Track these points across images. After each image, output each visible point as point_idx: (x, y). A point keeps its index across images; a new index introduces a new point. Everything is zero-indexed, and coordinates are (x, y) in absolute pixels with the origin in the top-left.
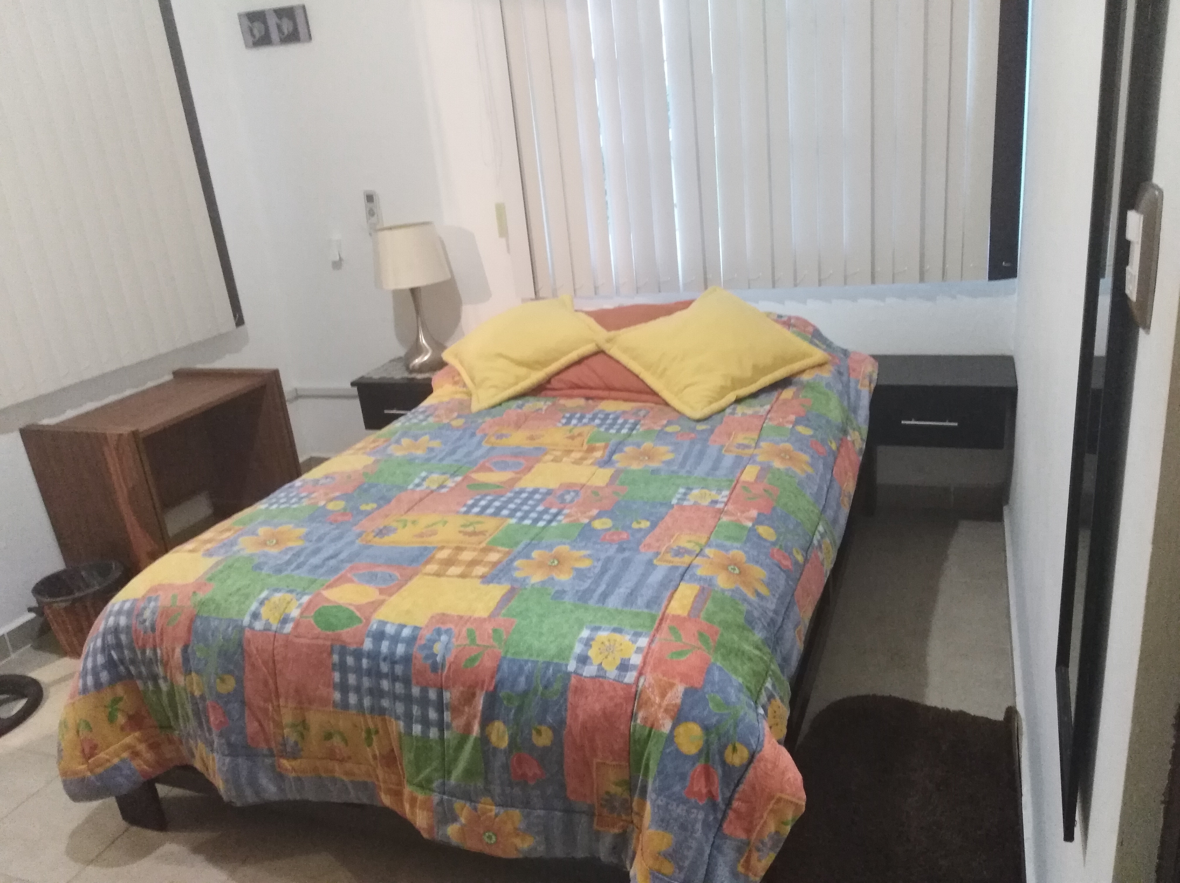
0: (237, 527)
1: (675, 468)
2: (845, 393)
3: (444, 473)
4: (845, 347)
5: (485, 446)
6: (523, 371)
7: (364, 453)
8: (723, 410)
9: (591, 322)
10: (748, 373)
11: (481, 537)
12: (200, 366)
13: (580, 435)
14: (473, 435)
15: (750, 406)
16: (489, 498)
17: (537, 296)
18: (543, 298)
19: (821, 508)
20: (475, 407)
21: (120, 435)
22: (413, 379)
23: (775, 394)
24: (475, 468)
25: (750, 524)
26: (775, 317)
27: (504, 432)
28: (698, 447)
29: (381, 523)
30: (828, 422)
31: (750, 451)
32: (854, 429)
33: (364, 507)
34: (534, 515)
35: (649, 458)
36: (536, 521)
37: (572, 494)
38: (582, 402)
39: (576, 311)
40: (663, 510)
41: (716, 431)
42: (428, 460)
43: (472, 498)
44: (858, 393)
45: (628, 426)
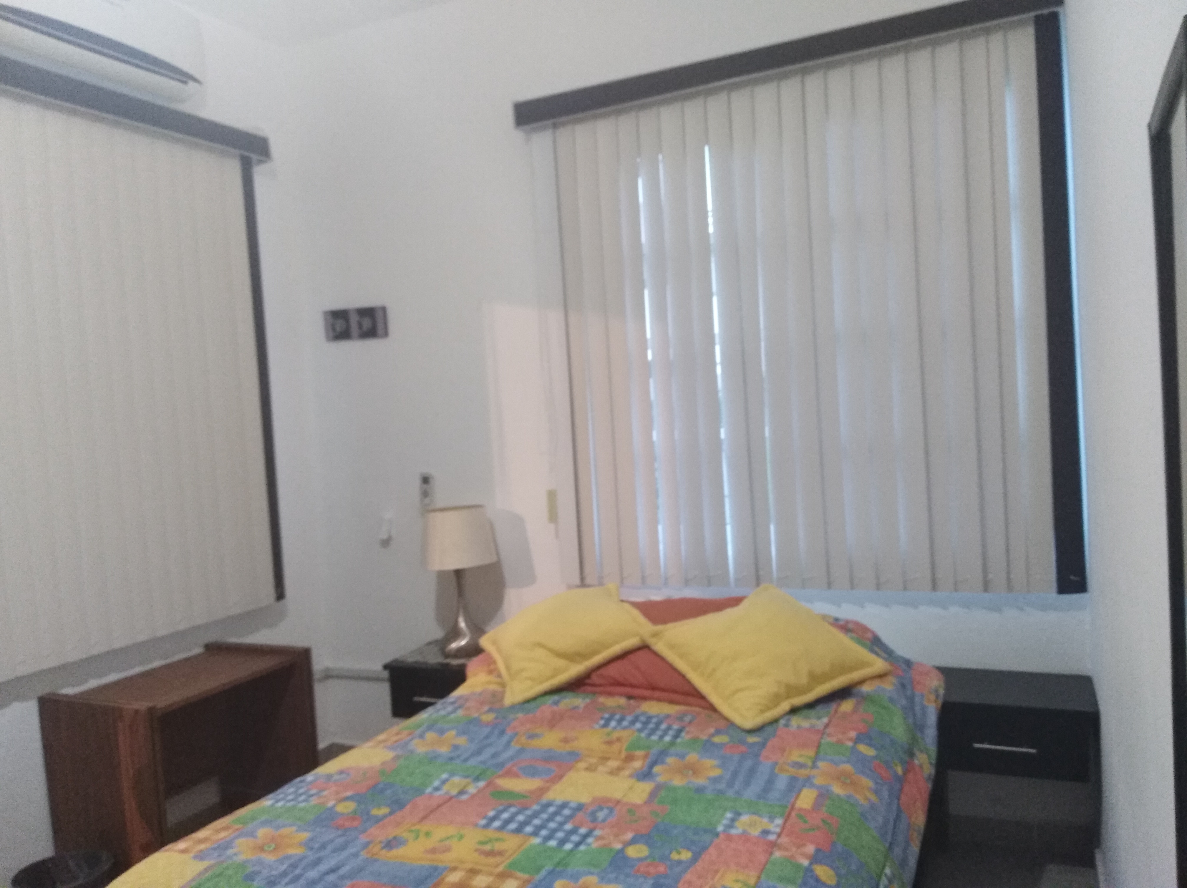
0: (236, 827)
1: (722, 786)
2: (910, 708)
3: (467, 777)
4: (907, 656)
5: (515, 747)
6: (561, 663)
7: (385, 747)
8: (775, 721)
9: (636, 613)
10: (804, 680)
11: (498, 859)
12: (233, 640)
13: (619, 740)
14: (502, 732)
15: (807, 718)
16: (513, 810)
17: (583, 584)
18: (589, 586)
19: (887, 845)
20: (509, 700)
21: (137, 712)
22: (447, 665)
23: (833, 706)
24: (500, 773)
25: (806, 863)
26: (831, 620)
27: (538, 731)
28: (748, 763)
29: (391, 832)
30: (893, 742)
31: (804, 772)
32: (921, 751)
33: (375, 812)
34: (560, 835)
35: (694, 773)
36: (562, 842)
37: (606, 811)
38: (622, 701)
39: (622, 601)
40: (706, 838)
41: (769, 744)
42: (451, 759)
43: (493, 809)
44: (924, 708)
45: (671, 733)
